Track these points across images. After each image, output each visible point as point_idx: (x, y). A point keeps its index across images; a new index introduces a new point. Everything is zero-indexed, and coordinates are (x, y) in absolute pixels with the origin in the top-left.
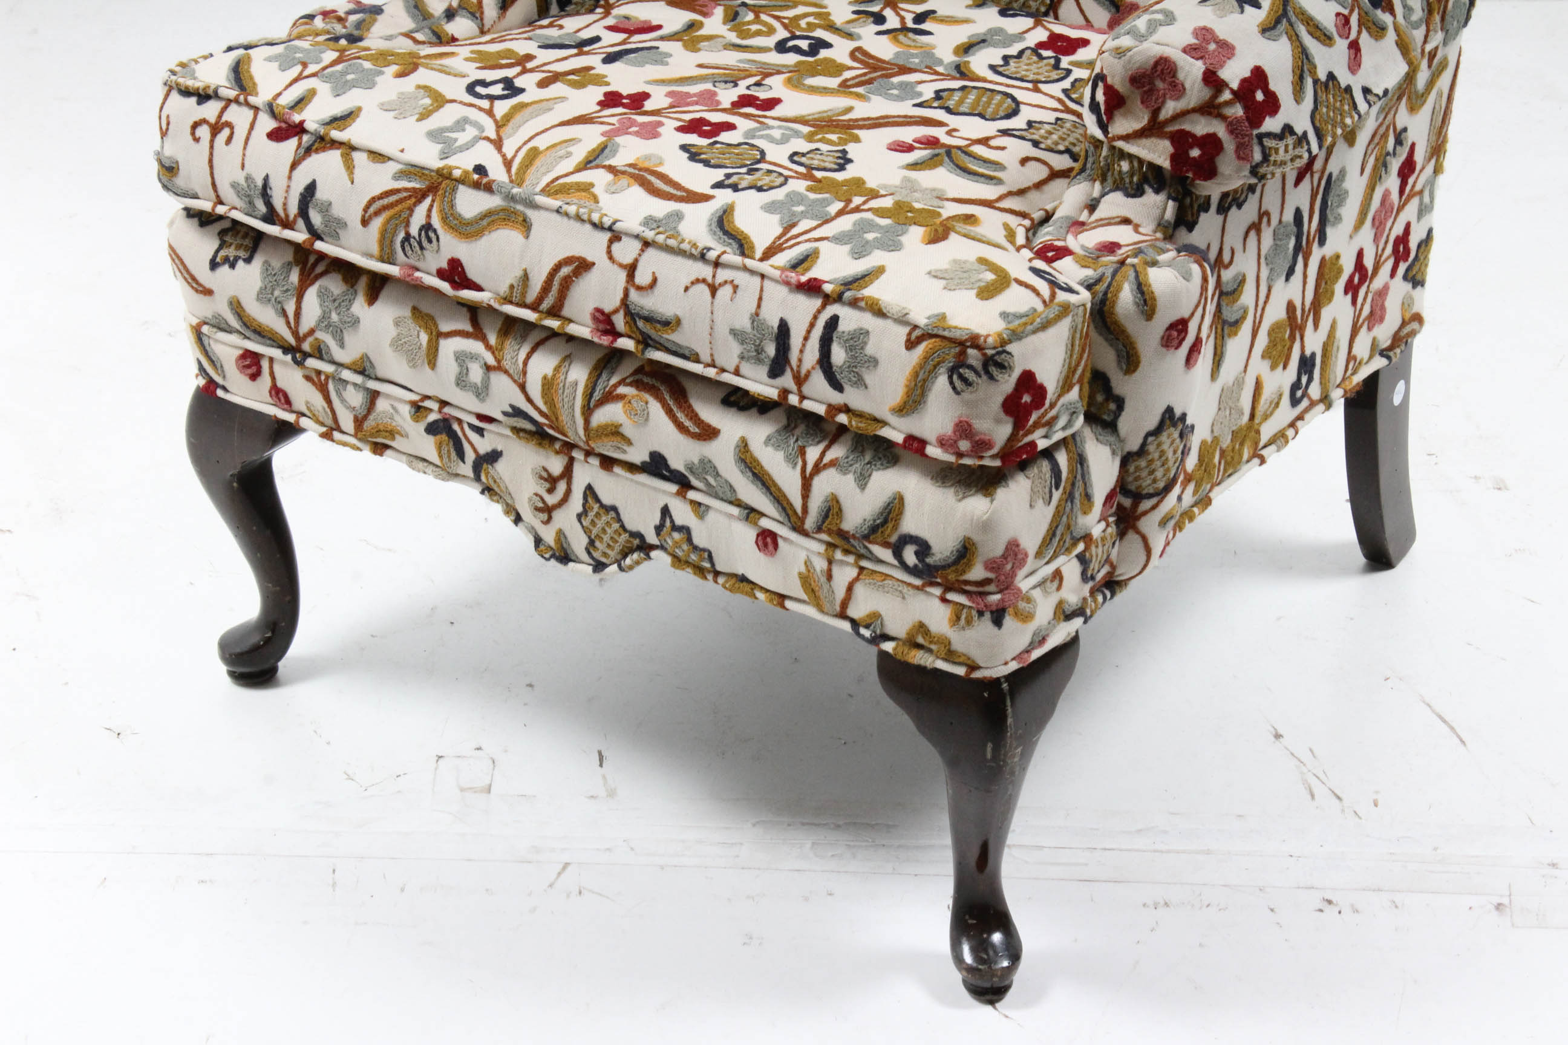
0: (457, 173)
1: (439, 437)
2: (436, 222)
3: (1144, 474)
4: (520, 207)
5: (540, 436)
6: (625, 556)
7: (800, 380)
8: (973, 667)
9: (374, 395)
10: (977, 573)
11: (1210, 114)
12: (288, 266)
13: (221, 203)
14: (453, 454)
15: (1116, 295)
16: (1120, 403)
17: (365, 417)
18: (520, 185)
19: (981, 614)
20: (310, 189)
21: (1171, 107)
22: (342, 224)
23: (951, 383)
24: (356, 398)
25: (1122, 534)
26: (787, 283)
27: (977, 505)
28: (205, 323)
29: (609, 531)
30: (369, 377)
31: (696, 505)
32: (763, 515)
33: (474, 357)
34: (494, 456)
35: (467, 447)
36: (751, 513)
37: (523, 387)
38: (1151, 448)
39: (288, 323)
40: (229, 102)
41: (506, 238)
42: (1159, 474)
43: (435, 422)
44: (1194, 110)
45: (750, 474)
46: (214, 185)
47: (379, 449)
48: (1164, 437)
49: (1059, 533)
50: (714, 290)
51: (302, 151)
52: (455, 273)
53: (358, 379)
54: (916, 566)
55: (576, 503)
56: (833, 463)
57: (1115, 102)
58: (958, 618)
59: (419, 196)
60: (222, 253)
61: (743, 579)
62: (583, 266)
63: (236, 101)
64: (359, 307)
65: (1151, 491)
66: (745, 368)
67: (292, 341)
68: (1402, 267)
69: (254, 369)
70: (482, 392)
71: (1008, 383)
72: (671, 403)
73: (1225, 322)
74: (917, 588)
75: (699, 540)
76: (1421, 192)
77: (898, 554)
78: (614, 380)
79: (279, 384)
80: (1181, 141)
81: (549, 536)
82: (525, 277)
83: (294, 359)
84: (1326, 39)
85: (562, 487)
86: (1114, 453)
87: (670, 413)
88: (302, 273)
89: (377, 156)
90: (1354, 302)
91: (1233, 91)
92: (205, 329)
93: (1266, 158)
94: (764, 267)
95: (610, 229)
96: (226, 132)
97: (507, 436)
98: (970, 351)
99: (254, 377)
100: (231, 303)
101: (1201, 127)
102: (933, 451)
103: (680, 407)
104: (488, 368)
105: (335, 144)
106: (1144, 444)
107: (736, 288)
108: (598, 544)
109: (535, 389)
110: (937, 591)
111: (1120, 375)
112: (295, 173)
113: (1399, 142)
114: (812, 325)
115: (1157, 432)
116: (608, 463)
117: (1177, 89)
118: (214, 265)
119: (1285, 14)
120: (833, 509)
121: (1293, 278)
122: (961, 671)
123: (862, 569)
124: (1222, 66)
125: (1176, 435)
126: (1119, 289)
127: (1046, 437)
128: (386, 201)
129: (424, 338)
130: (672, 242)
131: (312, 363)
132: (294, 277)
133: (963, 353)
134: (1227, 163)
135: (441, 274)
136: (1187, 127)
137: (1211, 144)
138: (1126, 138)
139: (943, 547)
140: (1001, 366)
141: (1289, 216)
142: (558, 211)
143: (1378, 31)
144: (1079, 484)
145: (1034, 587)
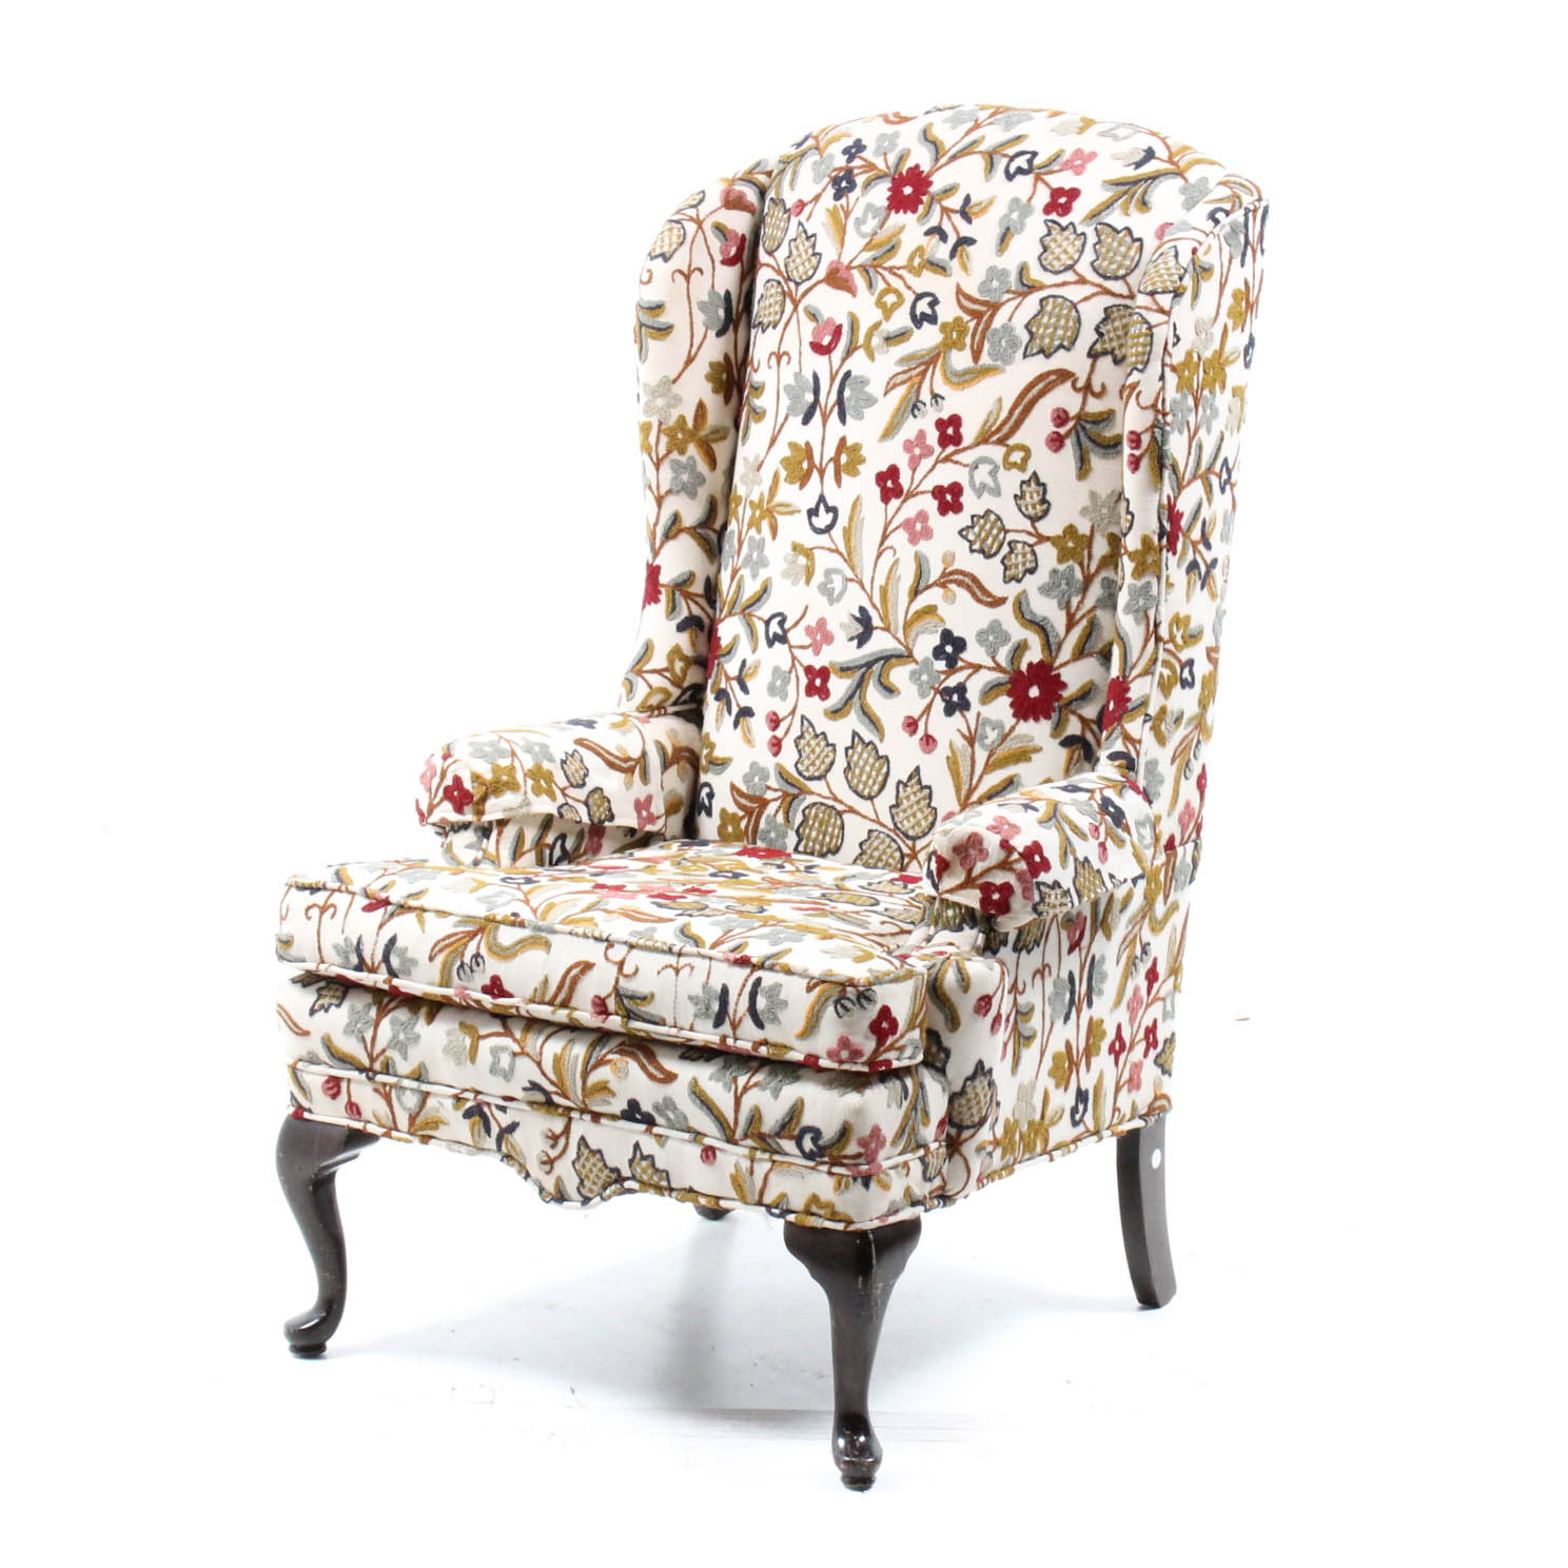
0: (499, 918)
1: (472, 1119)
2: (483, 951)
3: (965, 1109)
4: (543, 934)
5: (549, 1105)
6: (605, 1189)
7: (735, 1026)
8: (849, 1222)
9: (426, 1095)
10: (852, 1148)
11: (1004, 868)
12: (369, 1006)
13: (323, 962)
14: (483, 1130)
15: (944, 975)
16: (948, 1053)
17: (418, 1114)
18: (544, 920)
19: (855, 1179)
20: (393, 941)
21: (979, 867)
22: (414, 962)
23: (836, 1010)
24: (411, 1100)
25: (950, 1156)
26: (727, 960)
27: (853, 1099)
28: (300, 1060)
29: (594, 1169)
30: (423, 1082)
31: (659, 1136)
32: (705, 1135)
33: (504, 1049)
34: (513, 1127)
35: (493, 1123)
36: (697, 1135)
37: (539, 1064)
38: (969, 1090)
39: (366, 1047)
40: (334, 891)
41: (534, 956)
42: (975, 1111)
43: (471, 1108)
44: (994, 867)
45: (698, 1102)
46: (319, 948)
47: (425, 1139)
48: (977, 1082)
49: (907, 1131)
50: (677, 971)
51: (387, 916)
52: (495, 987)
53: (414, 1084)
54: (811, 1150)
55: (572, 1153)
56: (756, 1085)
57: (944, 866)
58: (840, 1184)
59: (472, 935)
60: (320, 1002)
61: (691, 1190)
62: (587, 967)
63: (339, 890)
64: (420, 1025)
65: (969, 1123)
66: (699, 1024)
67: (366, 1062)
68: (1153, 1053)
69: (335, 1090)
70: (508, 1075)
71: (873, 1012)
72: (644, 1061)
73: (1020, 1035)
74: (812, 1168)
75: (660, 1164)
76: (1164, 999)
77: (799, 1145)
78: (604, 1052)
79: (353, 1099)
80: (987, 889)
81: (550, 1185)
82: (546, 981)
83: (367, 1076)
84: (1083, 836)
85: (562, 1141)
86: (944, 1090)
87: (643, 1067)
88: (378, 1009)
89: (442, 913)
90: (1117, 1063)
91: (1020, 854)
92: (300, 1065)
93: (1042, 899)
94: (713, 953)
95: (607, 940)
96: (331, 910)
97: (524, 1110)
98: (849, 989)
99: (334, 1096)
100: (323, 1038)
101: (999, 878)
102: (824, 1063)
103: (650, 1063)
104: (515, 1055)
105: (410, 909)
106: (964, 1086)
107: (692, 968)
108: (586, 1182)
109: (548, 1065)
110: (825, 1168)
111: (947, 1033)
112: (382, 931)
113: (1144, 952)
114: (744, 985)
115: (972, 1078)
116: (596, 1117)
117: (983, 853)
118: (312, 1012)
119: (1055, 816)
120: (756, 1117)
121: (1069, 1022)
122: (840, 1226)
123: (774, 1162)
124: (1012, 837)
125: (986, 1083)
126: (946, 972)
127: (898, 1059)
128: (447, 942)
129: (468, 1041)
130: (650, 943)
131: (380, 1078)
132: (373, 1012)
133: (844, 991)
134: (1017, 902)
135: (486, 990)
136: (990, 880)
137: (1006, 889)
138: (950, 891)
139: (829, 1132)
140: (868, 999)
141: (1064, 975)
142: (570, 933)
143: (1120, 843)
144: (920, 1100)
145: (891, 1168)
